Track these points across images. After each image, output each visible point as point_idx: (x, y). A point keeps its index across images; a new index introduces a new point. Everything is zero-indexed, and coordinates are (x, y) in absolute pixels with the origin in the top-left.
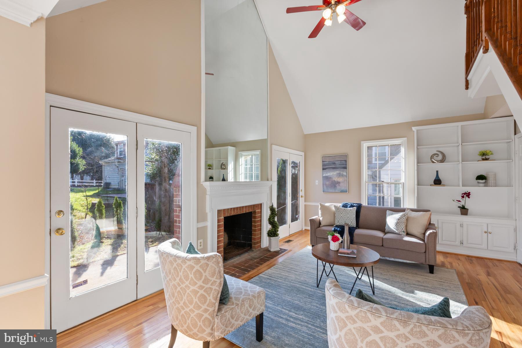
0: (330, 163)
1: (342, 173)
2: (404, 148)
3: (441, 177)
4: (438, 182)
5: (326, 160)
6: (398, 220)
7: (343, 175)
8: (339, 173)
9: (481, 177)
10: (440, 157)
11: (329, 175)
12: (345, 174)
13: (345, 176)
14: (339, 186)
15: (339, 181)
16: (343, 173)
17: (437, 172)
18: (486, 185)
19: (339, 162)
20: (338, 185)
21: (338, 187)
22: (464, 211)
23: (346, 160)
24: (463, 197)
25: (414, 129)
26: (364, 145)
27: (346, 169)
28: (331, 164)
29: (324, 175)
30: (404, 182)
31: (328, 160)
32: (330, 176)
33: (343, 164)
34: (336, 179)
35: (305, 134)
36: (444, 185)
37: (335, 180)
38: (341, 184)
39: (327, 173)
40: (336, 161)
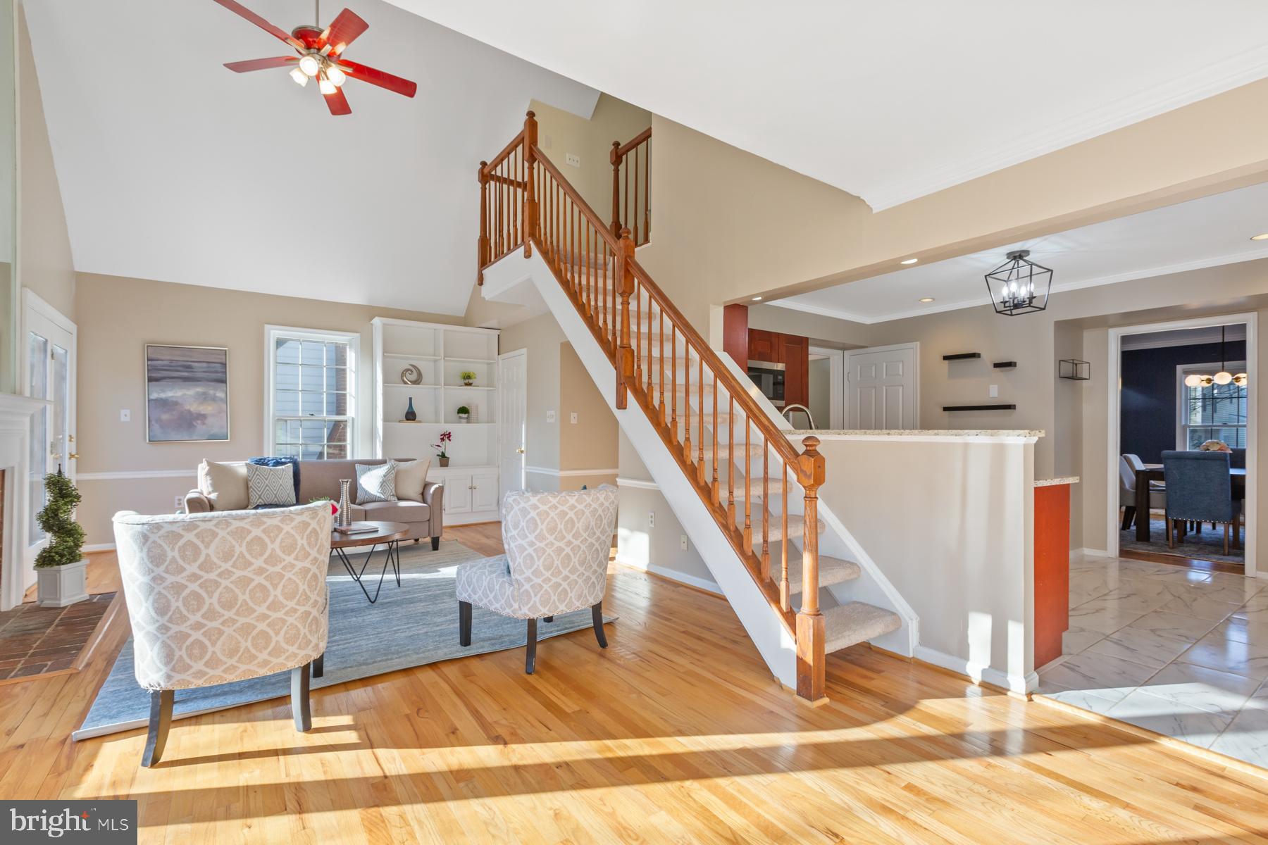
0: (173, 364)
1: (211, 392)
2: (355, 353)
3: (415, 409)
4: (411, 416)
5: (163, 358)
6: (385, 476)
7: (214, 399)
8: (204, 394)
9: (463, 410)
10: (414, 377)
11: (172, 397)
12: (220, 394)
13: (221, 400)
14: (204, 424)
15: (203, 412)
16: (215, 394)
17: (411, 399)
18: (468, 420)
19: (205, 365)
20: (199, 422)
21: (199, 426)
22: (444, 460)
23: (224, 361)
24: (443, 440)
25: (377, 321)
26: (272, 332)
27: (224, 385)
28: (180, 368)
29: (154, 396)
30: (354, 416)
31: (168, 358)
32: (174, 400)
33: (216, 372)
34: (194, 407)
35: (77, 269)
36: (420, 422)
37: (192, 409)
38: (210, 421)
39: (163, 391)
40: (191, 362)
